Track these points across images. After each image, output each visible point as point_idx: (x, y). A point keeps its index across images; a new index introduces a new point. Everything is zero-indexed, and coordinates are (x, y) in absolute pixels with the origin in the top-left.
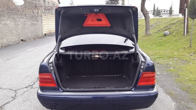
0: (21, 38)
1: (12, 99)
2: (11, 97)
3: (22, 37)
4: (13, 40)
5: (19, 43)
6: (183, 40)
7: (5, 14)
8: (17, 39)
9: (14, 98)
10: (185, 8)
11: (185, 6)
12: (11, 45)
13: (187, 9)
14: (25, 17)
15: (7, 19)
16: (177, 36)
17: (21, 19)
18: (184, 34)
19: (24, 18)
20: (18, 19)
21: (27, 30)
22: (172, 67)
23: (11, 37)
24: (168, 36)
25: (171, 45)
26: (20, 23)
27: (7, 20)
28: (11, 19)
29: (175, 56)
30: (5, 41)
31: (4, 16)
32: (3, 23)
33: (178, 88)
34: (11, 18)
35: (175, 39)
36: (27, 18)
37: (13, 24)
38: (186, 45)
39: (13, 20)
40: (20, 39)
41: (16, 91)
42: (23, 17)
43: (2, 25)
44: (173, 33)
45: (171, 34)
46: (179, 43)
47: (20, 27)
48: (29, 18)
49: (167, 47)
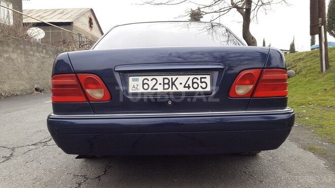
0: (36, 85)
1: (3, 160)
2: (3, 157)
3: (37, 83)
4: (21, 88)
5: (31, 93)
6: (320, 80)
7: (9, 41)
8: (28, 86)
9: (8, 158)
10: (320, 25)
11: (320, 23)
12: (17, 95)
13: (323, 26)
14: (44, 51)
15: (13, 50)
16: (309, 75)
17: (38, 54)
18: (322, 70)
19: (42, 52)
20: (32, 53)
21: (47, 72)
22: (307, 117)
23: (17, 82)
24: (293, 78)
25: (300, 89)
26: (35, 59)
27: (13, 52)
28: (19, 51)
29: (310, 102)
30: (6, 87)
31: (8, 45)
32: (6, 55)
33: (326, 142)
34: (20, 49)
35: (307, 79)
36: (47, 53)
37: (23, 60)
38: (328, 85)
39: (23, 53)
40: (33, 87)
41: (13, 149)
42: (41, 49)
43: (2, 59)
44: (301, 72)
45: (298, 73)
46: (314, 85)
47: (35, 66)
48: (50, 52)
49: (293, 92)
